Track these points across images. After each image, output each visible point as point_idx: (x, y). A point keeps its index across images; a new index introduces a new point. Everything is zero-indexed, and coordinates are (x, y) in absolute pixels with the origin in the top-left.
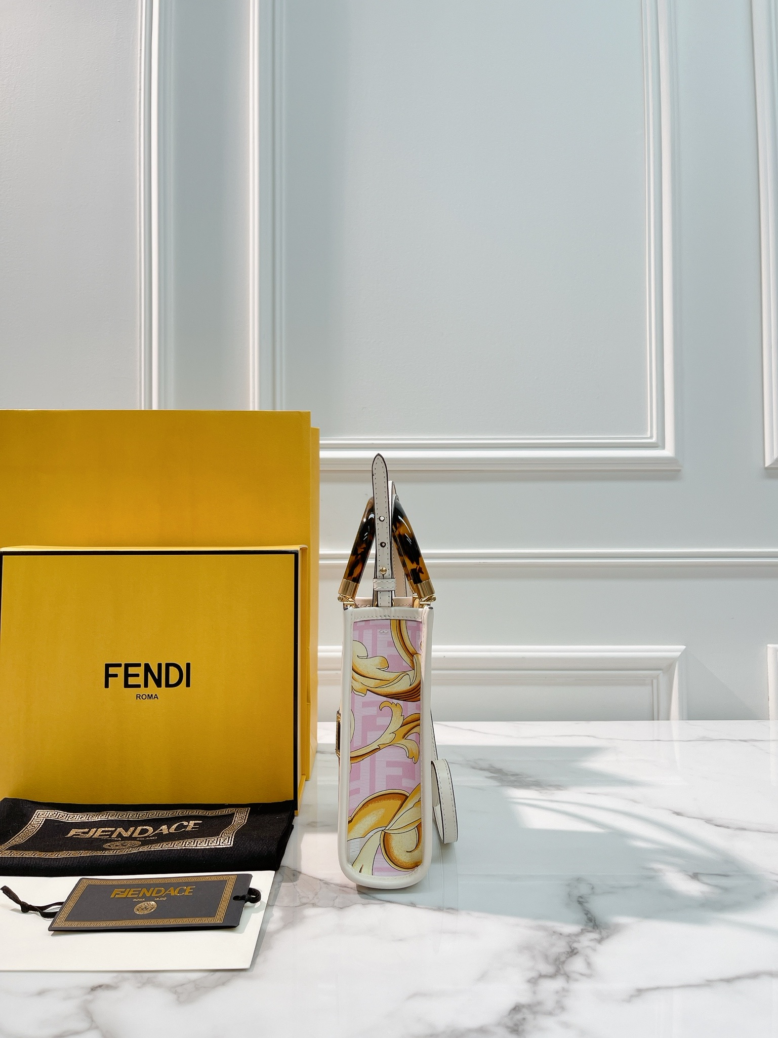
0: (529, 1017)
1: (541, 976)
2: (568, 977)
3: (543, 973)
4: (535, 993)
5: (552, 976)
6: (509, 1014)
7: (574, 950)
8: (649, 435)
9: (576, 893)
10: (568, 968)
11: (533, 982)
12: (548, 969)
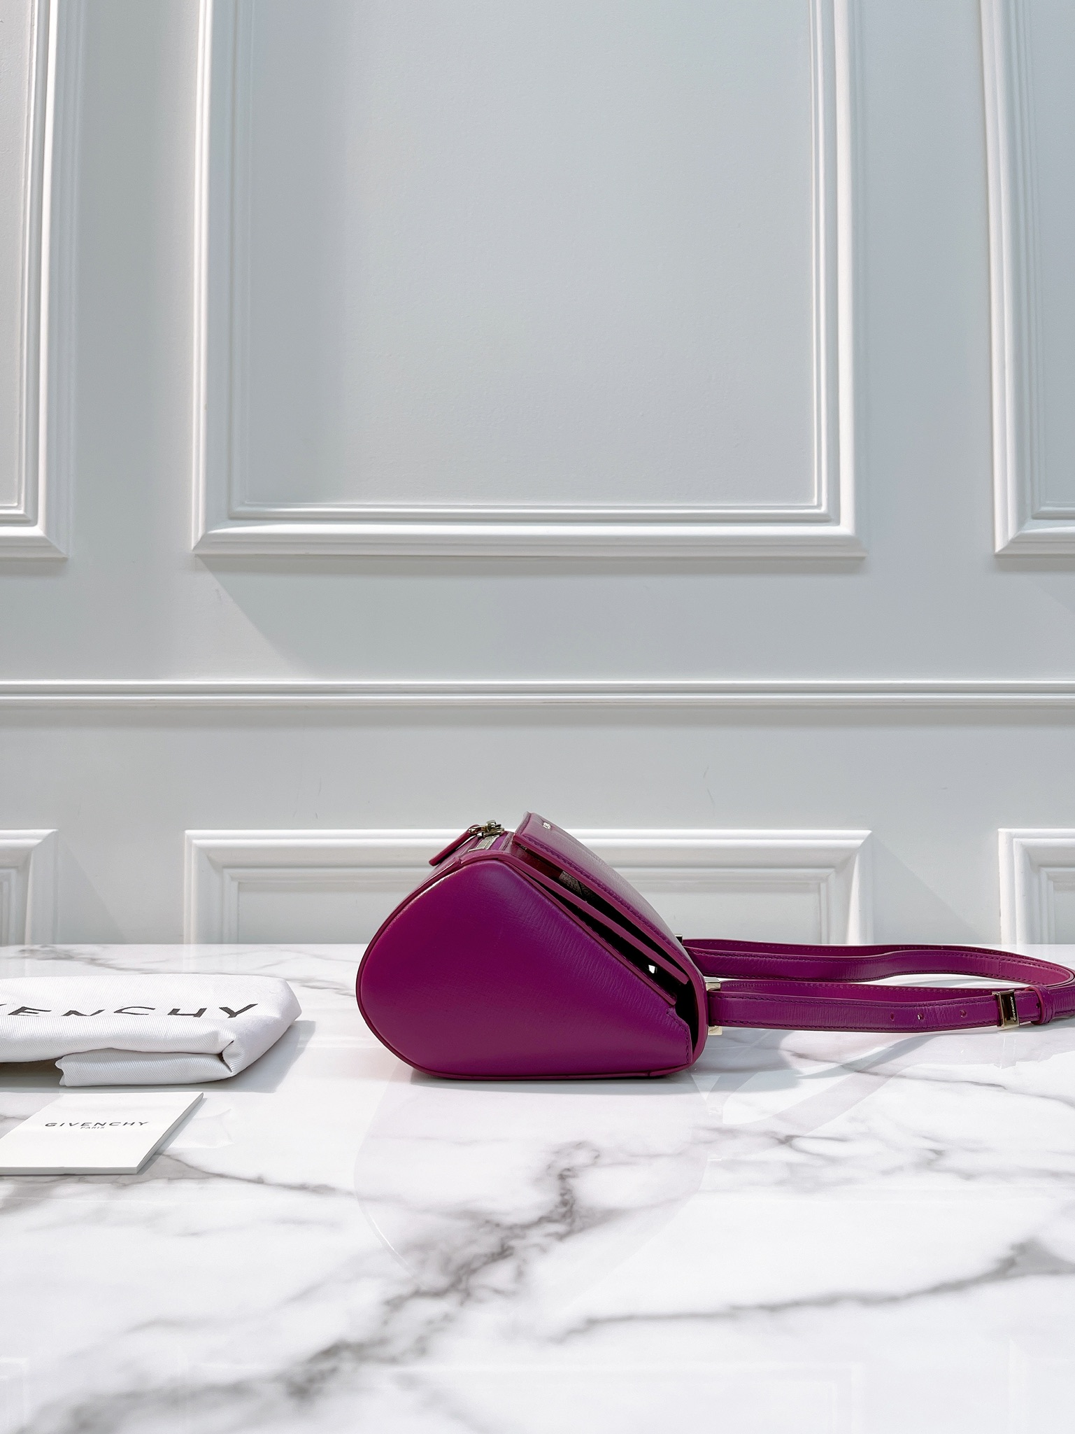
0: (347, 1366)
1: (418, 1294)
2: (468, 1294)
3: (424, 1288)
4: (386, 1323)
5: (438, 1294)
6: (311, 1360)
7: (506, 1250)
8: (816, 504)
9: (564, 1163)
10: (476, 1281)
11: (395, 1304)
12: (442, 1281)
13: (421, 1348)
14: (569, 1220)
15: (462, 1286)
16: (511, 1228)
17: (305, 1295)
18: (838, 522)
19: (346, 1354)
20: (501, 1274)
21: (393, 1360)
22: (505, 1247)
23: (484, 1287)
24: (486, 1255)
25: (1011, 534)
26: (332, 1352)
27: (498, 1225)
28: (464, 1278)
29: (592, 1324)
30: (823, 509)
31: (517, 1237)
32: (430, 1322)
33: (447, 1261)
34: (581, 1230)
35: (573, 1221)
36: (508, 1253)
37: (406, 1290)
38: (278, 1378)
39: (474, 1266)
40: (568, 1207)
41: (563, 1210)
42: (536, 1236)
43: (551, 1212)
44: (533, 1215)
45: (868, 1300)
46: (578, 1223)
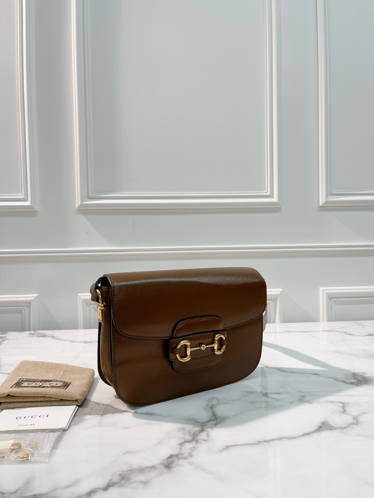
0: (175, 460)
1: (186, 442)
2: (197, 441)
3: (187, 440)
4: (181, 449)
5: (190, 442)
6: (167, 459)
8: (266, 192)
9: (211, 404)
10: (198, 437)
11: (181, 444)
12: (189, 438)
13: (191, 455)
14: (216, 420)
15: (195, 439)
16: (202, 423)
17: (160, 443)
18: (273, 197)
19: (174, 457)
20: (203, 436)
21: (185, 458)
22: (203, 428)
23: (201, 439)
24: (198, 431)
25: (324, 201)
26: (171, 457)
27: (199, 422)
28: (195, 437)
29: (227, 447)
30: (268, 194)
31: (205, 425)
32: (191, 449)
33: (190, 433)
34: (219, 423)
35: (217, 420)
36: (203, 430)
37: (182, 441)
38: (161, 464)
39: (196, 434)
40: (215, 416)
41: (214, 417)
42: (209, 424)
43: (211, 418)
44: (207, 419)
45: (289, 438)
46: (218, 421)
